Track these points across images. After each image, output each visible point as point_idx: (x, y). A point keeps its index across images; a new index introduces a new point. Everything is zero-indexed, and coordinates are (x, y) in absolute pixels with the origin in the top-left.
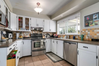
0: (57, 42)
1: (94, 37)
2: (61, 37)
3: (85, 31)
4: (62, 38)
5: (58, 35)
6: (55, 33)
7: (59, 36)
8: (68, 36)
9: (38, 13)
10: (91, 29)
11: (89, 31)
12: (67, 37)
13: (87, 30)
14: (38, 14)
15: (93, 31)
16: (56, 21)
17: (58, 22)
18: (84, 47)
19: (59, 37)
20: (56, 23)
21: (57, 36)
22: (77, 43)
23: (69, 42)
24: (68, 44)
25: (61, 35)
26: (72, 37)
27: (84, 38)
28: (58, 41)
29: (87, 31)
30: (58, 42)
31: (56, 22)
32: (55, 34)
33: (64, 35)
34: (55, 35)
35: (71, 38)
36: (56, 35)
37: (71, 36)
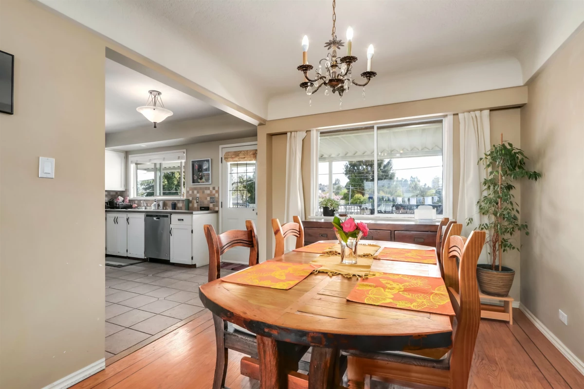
0: (127, 220)
1: (203, 203)
2: (142, 205)
3: (193, 192)
4: (144, 208)
5: (130, 201)
6: (122, 193)
7: (136, 202)
8: (161, 204)
9: (155, 123)
10: (201, 188)
11: (198, 193)
12: (159, 205)
13: (195, 189)
14: (155, 127)
15: (203, 192)
16: (127, 154)
17: (131, 158)
18: (179, 220)
19: (136, 205)
20: (126, 158)
21: (127, 203)
22: (169, 215)
23: (157, 216)
24: (155, 218)
25: (141, 200)
26: (170, 204)
27: (191, 205)
28: (130, 215)
29: (195, 192)
30: (130, 221)
31: (123, 155)
32: (122, 196)
33: (152, 200)
34: (121, 199)
35: (169, 207)
36: (123, 201)
37: (167, 202)
